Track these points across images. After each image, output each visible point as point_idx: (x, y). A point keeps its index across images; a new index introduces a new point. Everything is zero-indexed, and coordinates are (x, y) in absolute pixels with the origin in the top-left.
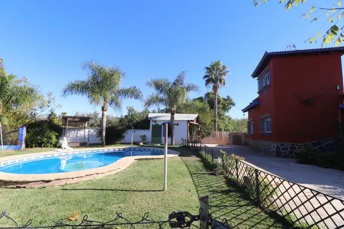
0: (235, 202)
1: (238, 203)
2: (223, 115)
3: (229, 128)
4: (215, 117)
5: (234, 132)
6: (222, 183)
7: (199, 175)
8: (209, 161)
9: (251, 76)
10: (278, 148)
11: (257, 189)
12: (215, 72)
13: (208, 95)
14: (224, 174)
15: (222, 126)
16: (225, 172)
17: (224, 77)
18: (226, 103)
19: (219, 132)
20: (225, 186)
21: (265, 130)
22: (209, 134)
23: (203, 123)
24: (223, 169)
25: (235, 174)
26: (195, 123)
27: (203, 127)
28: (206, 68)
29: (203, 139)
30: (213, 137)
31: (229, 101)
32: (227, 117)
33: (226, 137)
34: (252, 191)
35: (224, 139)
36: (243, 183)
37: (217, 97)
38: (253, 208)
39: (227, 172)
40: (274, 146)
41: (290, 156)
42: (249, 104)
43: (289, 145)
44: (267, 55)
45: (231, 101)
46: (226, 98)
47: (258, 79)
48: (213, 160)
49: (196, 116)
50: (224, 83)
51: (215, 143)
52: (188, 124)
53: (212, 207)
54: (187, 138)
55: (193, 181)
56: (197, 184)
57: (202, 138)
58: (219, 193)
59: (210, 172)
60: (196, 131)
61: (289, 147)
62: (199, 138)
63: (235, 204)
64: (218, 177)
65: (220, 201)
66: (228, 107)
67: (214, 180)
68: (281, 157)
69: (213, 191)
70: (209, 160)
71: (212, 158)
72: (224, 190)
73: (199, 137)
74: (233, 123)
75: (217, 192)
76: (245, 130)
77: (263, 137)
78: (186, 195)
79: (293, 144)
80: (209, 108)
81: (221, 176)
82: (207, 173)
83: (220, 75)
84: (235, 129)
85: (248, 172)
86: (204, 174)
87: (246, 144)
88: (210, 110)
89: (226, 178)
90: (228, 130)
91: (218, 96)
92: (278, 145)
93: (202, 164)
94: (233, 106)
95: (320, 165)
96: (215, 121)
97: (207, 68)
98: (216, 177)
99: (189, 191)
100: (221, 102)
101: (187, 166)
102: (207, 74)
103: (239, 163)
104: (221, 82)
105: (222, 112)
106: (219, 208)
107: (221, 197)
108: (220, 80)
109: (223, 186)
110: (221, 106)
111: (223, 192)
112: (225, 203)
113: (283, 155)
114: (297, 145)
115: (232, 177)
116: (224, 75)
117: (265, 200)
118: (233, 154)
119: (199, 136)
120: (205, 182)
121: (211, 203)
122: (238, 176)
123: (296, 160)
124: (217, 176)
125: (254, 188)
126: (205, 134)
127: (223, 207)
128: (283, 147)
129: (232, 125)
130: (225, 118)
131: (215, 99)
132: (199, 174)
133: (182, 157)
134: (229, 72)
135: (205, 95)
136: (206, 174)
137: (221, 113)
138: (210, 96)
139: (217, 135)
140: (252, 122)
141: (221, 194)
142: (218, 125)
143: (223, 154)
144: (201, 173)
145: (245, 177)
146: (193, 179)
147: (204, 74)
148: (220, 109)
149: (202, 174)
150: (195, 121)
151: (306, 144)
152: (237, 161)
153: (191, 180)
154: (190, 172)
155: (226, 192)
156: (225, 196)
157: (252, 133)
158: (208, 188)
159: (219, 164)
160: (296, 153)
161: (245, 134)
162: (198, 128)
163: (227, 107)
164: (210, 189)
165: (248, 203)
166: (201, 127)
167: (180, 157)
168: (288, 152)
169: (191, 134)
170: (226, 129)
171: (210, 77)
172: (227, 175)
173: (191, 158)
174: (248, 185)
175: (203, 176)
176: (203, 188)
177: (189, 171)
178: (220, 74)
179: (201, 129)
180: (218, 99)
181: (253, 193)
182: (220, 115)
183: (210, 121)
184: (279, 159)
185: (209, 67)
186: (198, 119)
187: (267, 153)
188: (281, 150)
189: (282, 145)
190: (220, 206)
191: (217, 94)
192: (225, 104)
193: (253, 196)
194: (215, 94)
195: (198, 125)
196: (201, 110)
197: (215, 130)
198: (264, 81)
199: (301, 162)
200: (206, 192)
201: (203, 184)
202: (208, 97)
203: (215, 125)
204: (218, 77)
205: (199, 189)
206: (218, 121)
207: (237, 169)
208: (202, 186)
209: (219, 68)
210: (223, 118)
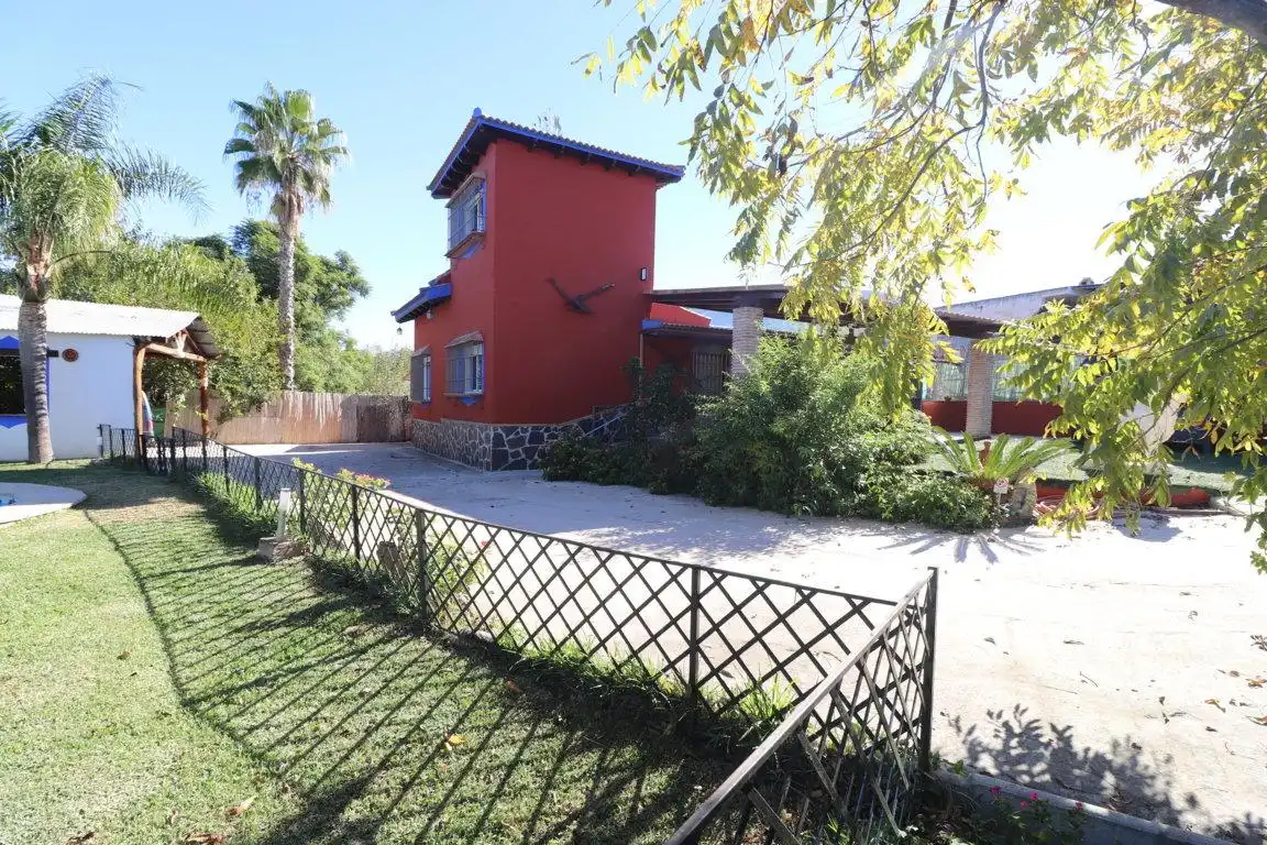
0: (342, 641)
1: (351, 643)
2: (320, 328)
3: (346, 381)
4: (284, 330)
5: (364, 394)
6: (296, 587)
7: (185, 575)
8: (244, 512)
9: (428, 188)
10: (498, 440)
11: (422, 574)
12: (282, 137)
13: (249, 232)
14: (308, 550)
15: (316, 371)
16: (311, 542)
17: (322, 169)
18: (333, 280)
19: (300, 394)
20: (306, 594)
21: (468, 384)
22: (256, 402)
23: (225, 354)
24: (303, 530)
25: (348, 540)
26: (179, 351)
27: (224, 373)
28: (241, 104)
29: (227, 424)
30: (275, 415)
31: (345, 274)
32: (338, 337)
33: (332, 412)
34: (407, 587)
35: (322, 421)
36: (378, 567)
37: (292, 248)
38: (406, 642)
39: (317, 542)
40: (487, 437)
41: (529, 462)
42: (417, 293)
43: (526, 430)
44: (479, 122)
45: (352, 273)
46: (333, 259)
47: (448, 206)
48: (259, 505)
49: (185, 318)
50: (326, 196)
51: (286, 439)
52: (136, 353)
53: (236, 693)
54: (136, 424)
55: (151, 609)
56: (167, 619)
57: (223, 417)
58: (278, 626)
59: (244, 553)
60: (186, 391)
61: (528, 434)
62: (204, 423)
63: (339, 650)
64: (277, 568)
65: (277, 657)
66: (339, 298)
67: (262, 581)
68: (505, 469)
69: (252, 626)
70: (242, 508)
71: (259, 497)
72: (301, 609)
73: (206, 416)
74: (359, 360)
75: (268, 625)
76: (404, 389)
77: (459, 408)
78: (99, 682)
79: (537, 428)
80: (254, 293)
81: (291, 561)
82: (230, 559)
83: (309, 155)
84: (368, 385)
85: (392, 526)
86: (213, 567)
87: (404, 438)
88: (259, 300)
89: (316, 564)
90: (340, 388)
91: (298, 246)
92: (500, 431)
93: (208, 526)
94: (362, 294)
95: (593, 480)
96: (284, 352)
97: (247, 109)
98: (269, 569)
99: (120, 658)
100: (312, 276)
101: (117, 548)
102: (246, 137)
103: (363, 498)
104: (310, 187)
105: (314, 314)
106: (272, 686)
107: (286, 640)
108: (309, 179)
109: (297, 596)
110: (312, 291)
111: (293, 620)
112: (302, 657)
113: (511, 460)
114: (546, 431)
115: (338, 555)
116: (327, 161)
117: (444, 606)
118: (345, 470)
119: (203, 411)
120: (217, 598)
121: (235, 675)
122: (358, 547)
123: (540, 472)
124: (274, 565)
125: (411, 576)
126: (236, 402)
127: (290, 676)
128: (511, 437)
129: (355, 367)
130: (329, 340)
131: (284, 254)
132: (185, 571)
133: (92, 513)
134: (345, 152)
135: (237, 233)
136: (223, 565)
137: (311, 319)
138: (262, 239)
139: (295, 406)
140: (427, 360)
141: (286, 630)
142: (296, 366)
143: (302, 473)
144: (196, 565)
145: (384, 544)
146: (148, 599)
147: (229, 135)
148: (308, 304)
149: (204, 568)
150: (181, 342)
151: (568, 423)
152: (354, 492)
153: (137, 607)
154: (136, 572)
155: (311, 616)
156: (302, 632)
157: (426, 397)
158: (226, 618)
159: (285, 516)
160: (542, 454)
161: (404, 400)
162: (200, 377)
163: (335, 294)
164: (239, 623)
165: (389, 632)
166: (214, 371)
167: (80, 512)
168: (526, 450)
169: (158, 402)
170: (332, 383)
171: (261, 154)
172: (319, 551)
173: (152, 508)
174: (393, 569)
175: (204, 576)
176: (201, 625)
177: (128, 569)
178: (308, 152)
179: (214, 380)
180: (297, 257)
181: (409, 595)
182: (305, 327)
183: (263, 346)
184: (499, 474)
185: (258, 105)
186: (194, 336)
187: (467, 460)
188: (507, 448)
189: (508, 431)
190: (275, 678)
191: (292, 233)
192: (328, 286)
193: (408, 605)
194: (282, 233)
195: (198, 364)
196: (211, 294)
197: (284, 387)
198: (468, 216)
199: (552, 478)
200: (216, 639)
201: (204, 611)
202: (252, 243)
203: (283, 366)
204: (300, 161)
205: (176, 636)
206: (297, 350)
207: (357, 522)
208: (195, 618)
209: (304, 125)
210: (319, 341)
